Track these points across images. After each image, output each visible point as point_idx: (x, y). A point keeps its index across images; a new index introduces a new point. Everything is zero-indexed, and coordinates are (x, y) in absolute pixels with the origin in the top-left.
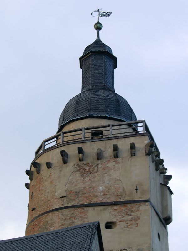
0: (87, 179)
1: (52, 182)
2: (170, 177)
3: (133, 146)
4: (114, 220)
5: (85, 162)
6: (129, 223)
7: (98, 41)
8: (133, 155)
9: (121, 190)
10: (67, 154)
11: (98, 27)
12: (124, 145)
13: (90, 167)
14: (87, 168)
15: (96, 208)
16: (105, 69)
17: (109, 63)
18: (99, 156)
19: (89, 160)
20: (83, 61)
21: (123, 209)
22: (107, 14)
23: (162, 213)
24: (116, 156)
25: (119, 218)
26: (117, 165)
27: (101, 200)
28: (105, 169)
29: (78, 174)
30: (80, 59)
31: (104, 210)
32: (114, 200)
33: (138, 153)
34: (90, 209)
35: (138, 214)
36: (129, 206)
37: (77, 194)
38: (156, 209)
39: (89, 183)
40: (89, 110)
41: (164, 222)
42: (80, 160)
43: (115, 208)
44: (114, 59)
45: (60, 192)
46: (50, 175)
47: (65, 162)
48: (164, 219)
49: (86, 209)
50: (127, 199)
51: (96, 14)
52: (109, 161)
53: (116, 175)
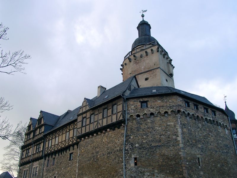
0: (138, 65)
1: (127, 70)
2: (171, 60)
3: (152, 50)
4: (148, 77)
5: (137, 60)
6: (153, 77)
7: (143, 20)
8: (153, 53)
9: (150, 66)
10: (131, 59)
11: (143, 16)
12: (149, 51)
13: (139, 61)
14: (138, 62)
15: (141, 74)
16: (145, 29)
17: (148, 27)
18: (141, 57)
19: (138, 59)
20: (138, 28)
21: (151, 72)
22: (146, 11)
23: (169, 73)
24: (147, 55)
25: (150, 76)
26: (148, 58)
27: (143, 71)
28: (144, 60)
29: (135, 64)
30: (137, 28)
31: (144, 74)
32: (147, 70)
33: (154, 52)
34: (140, 75)
35: (156, 73)
36: (152, 71)
37: (135, 71)
38: (164, 70)
39: (139, 66)
40: (139, 43)
41: (170, 76)
42: (135, 59)
43: (148, 73)
44: (149, 25)
45: (129, 72)
46: (127, 67)
47: (130, 62)
48: (170, 75)
49: (138, 76)
50: (152, 69)
51: (142, 12)
52: (145, 57)
53: (147, 61)
